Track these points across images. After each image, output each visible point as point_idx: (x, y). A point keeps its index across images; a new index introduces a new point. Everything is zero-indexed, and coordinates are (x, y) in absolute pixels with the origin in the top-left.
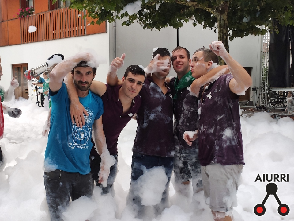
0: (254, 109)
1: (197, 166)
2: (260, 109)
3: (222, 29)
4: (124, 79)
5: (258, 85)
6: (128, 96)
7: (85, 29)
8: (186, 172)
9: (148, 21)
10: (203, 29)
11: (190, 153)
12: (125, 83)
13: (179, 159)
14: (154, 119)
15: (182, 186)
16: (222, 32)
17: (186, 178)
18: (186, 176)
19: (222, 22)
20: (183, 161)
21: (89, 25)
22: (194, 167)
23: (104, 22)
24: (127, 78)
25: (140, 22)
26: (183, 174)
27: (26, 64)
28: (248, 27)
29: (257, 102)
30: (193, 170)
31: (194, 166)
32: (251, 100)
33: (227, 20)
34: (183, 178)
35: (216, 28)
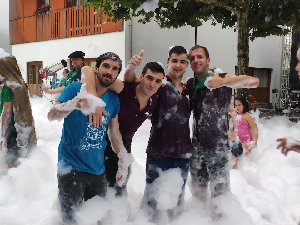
0: (273, 112)
1: (216, 169)
2: (279, 112)
3: (242, 28)
4: (142, 75)
5: (278, 88)
6: (146, 94)
7: (101, 27)
8: (204, 175)
9: (165, 20)
10: (223, 28)
11: (209, 155)
12: (143, 80)
13: (197, 161)
14: (170, 119)
15: (199, 189)
16: (242, 31)
17: (203, 181)
18: (203, 179)
19: (243, 21)
20: (201, 163)
21: (105, 23)
22: (212, 170)
23: (121, 20)
24: (146, 75)
25: (157, 20)
26: (200, 177)
27: (41, 62)
28: (270, 27)
29: (276, 105)
30: (212, 173)
31: (213, 168)
32: (271, 102)
33: (248, 19)
34: (200, 181)
35: (236, 28)
